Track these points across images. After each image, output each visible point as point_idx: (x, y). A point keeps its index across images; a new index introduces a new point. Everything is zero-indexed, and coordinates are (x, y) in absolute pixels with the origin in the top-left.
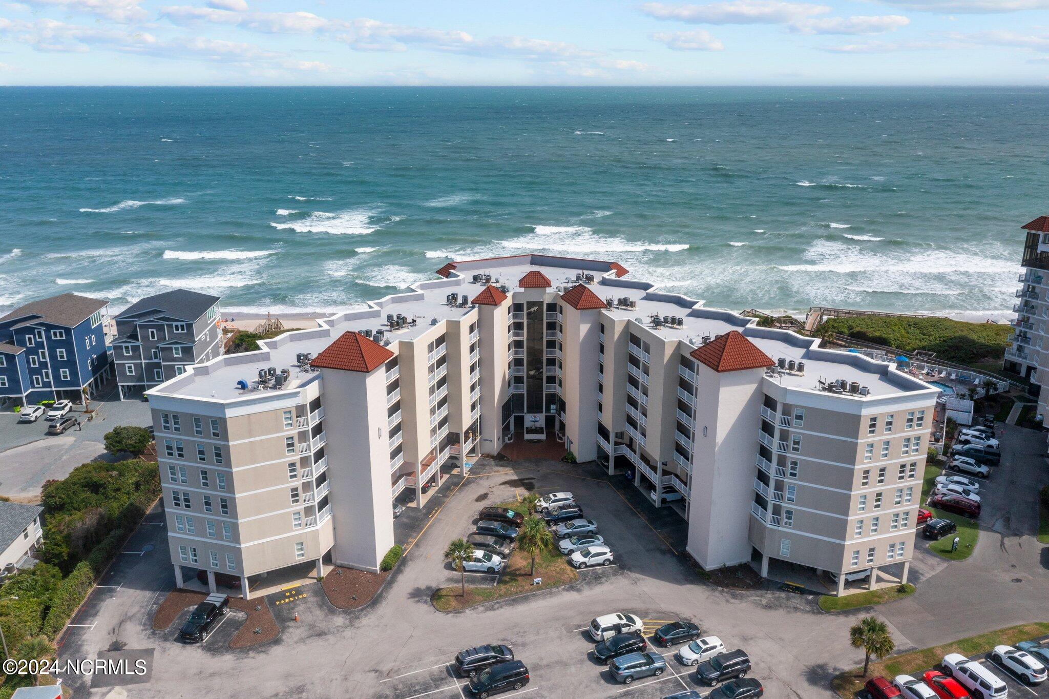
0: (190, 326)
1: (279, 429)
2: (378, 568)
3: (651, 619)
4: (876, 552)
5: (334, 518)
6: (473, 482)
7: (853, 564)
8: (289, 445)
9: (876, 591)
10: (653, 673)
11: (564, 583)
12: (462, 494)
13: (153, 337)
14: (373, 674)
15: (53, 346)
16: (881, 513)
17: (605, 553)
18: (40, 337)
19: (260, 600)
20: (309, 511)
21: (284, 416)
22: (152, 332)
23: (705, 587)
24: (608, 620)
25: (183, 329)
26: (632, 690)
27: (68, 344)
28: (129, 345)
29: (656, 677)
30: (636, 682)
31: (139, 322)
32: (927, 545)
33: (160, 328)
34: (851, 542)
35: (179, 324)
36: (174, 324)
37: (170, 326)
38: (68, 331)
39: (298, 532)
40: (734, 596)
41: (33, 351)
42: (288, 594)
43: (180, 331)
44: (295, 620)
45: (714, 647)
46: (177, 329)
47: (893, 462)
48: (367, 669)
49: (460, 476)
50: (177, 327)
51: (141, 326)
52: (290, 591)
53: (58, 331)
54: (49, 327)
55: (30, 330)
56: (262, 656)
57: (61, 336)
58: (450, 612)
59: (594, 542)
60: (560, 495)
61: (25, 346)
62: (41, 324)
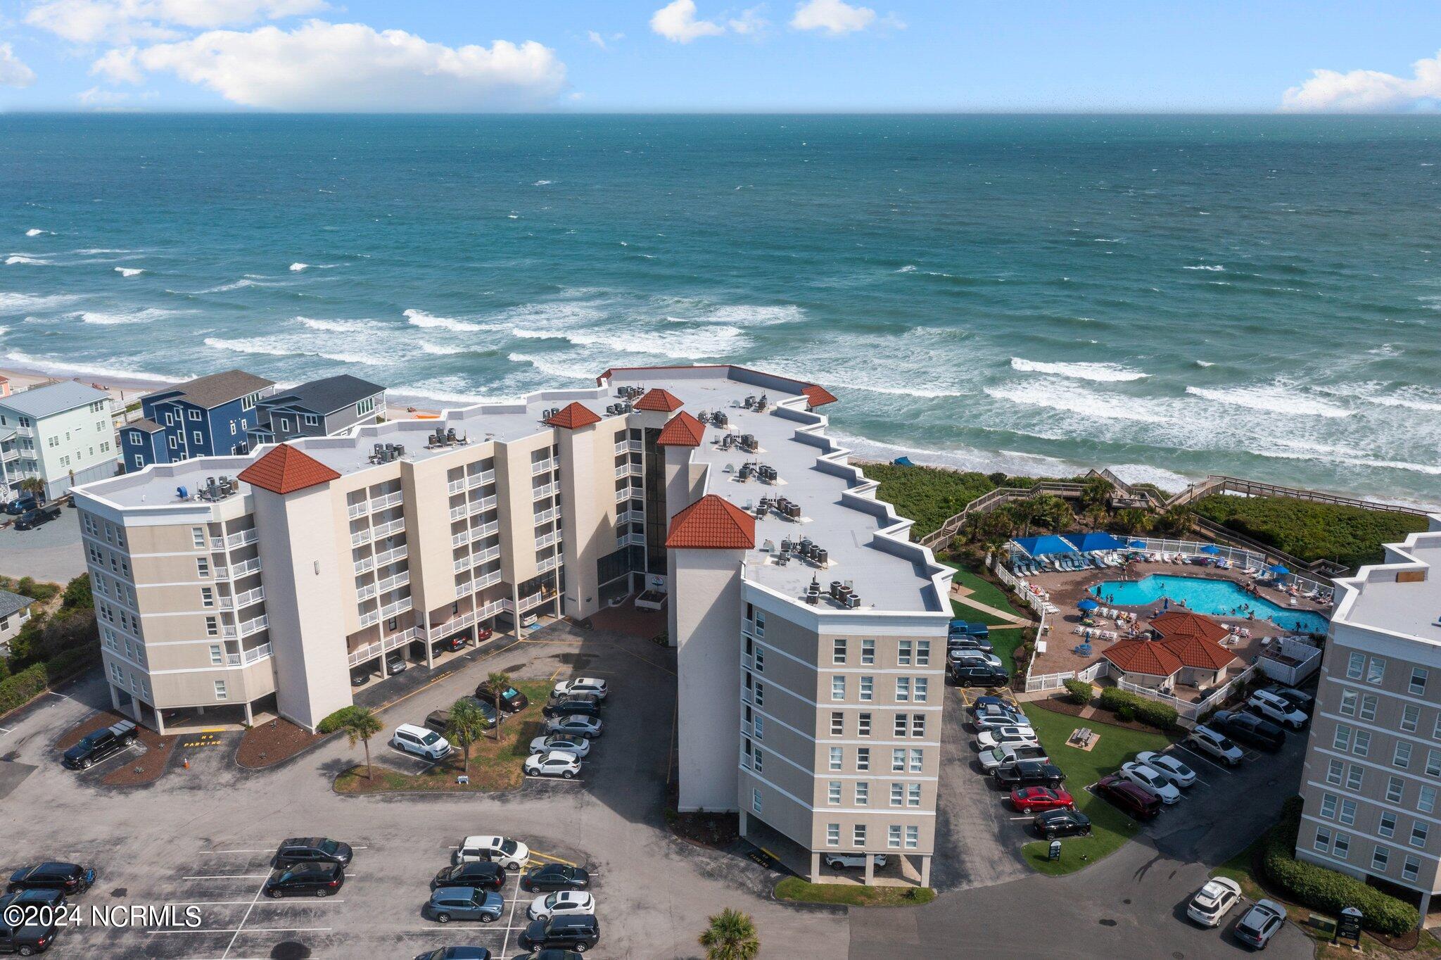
0: (321, 419)
1: (188, 548)
2: (313, 728)
3: (552, 855)
4: (868, 831)
5: (274, 660)
6: (522, 648)
7: (830, 841)
8: (201, 567)
9: (872, 888)
10: (480, 917)
11: (496, 789)
12: (495, 661)
13: (286, 428)
14: (201, 843)
15: (191, 427)
16: (872, 777)
17: (567, 763)
18: (179, 417)
19: (172, 738)
20: (231, 646)
21: (193, 533)
22: (285, 422)
23: (657, 831)
24: (478, 842)
25: (314, 422)
26: (440, 931)
27: (203, 427)
28: (263, 434)
29: (482, 924)
30: (453, 924)
31: (273, 408)
32: (1025, 844)
33: (292, 418)
34: (823, 809)
35: (311, 415)
36: (306, 415)
37: (302, 417)
38: (204, 412)
39: (217, 668)
40: (681, 851)
41: (170, 431)
42: (204, 737)
43: (312, 424)
44: (184, 766)
45: (574, 905)
46: (309, 422)
47: (881, 707)
48: (201, 836)
49: (514, 638)
50: (308, 418)
51: (274, 414)
52: (208, 734)
53: (194, 411)
54: (187, 406)
55: (169, 408)
56: (122, 797)
57: (198, 417)
58: (343, 794)
59: (571, 746)
60: (588, 681)
61: (164, 424)
62: (179, 402)
